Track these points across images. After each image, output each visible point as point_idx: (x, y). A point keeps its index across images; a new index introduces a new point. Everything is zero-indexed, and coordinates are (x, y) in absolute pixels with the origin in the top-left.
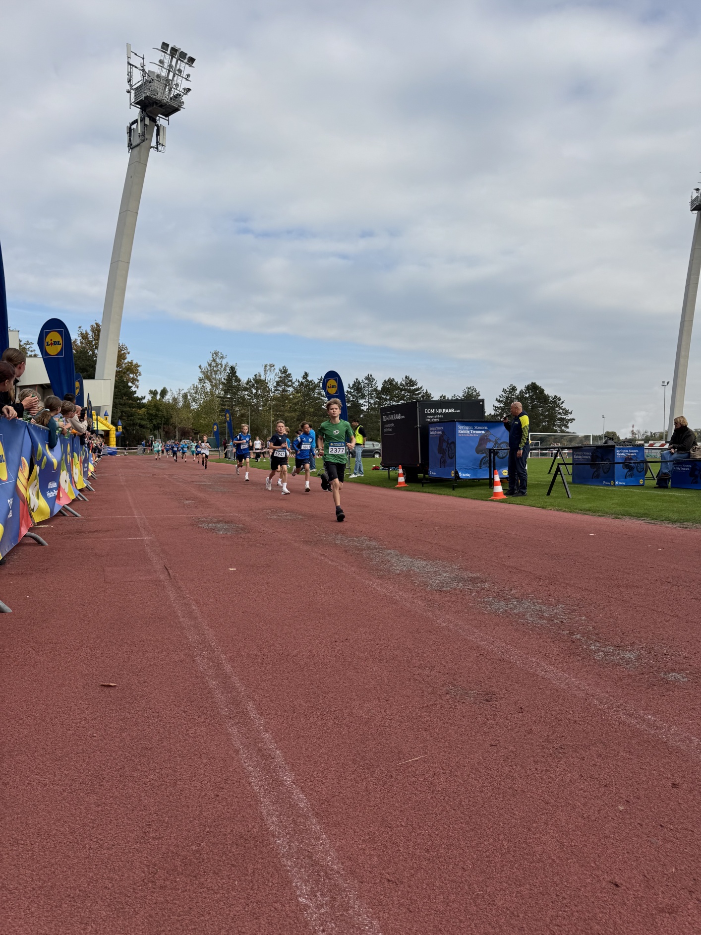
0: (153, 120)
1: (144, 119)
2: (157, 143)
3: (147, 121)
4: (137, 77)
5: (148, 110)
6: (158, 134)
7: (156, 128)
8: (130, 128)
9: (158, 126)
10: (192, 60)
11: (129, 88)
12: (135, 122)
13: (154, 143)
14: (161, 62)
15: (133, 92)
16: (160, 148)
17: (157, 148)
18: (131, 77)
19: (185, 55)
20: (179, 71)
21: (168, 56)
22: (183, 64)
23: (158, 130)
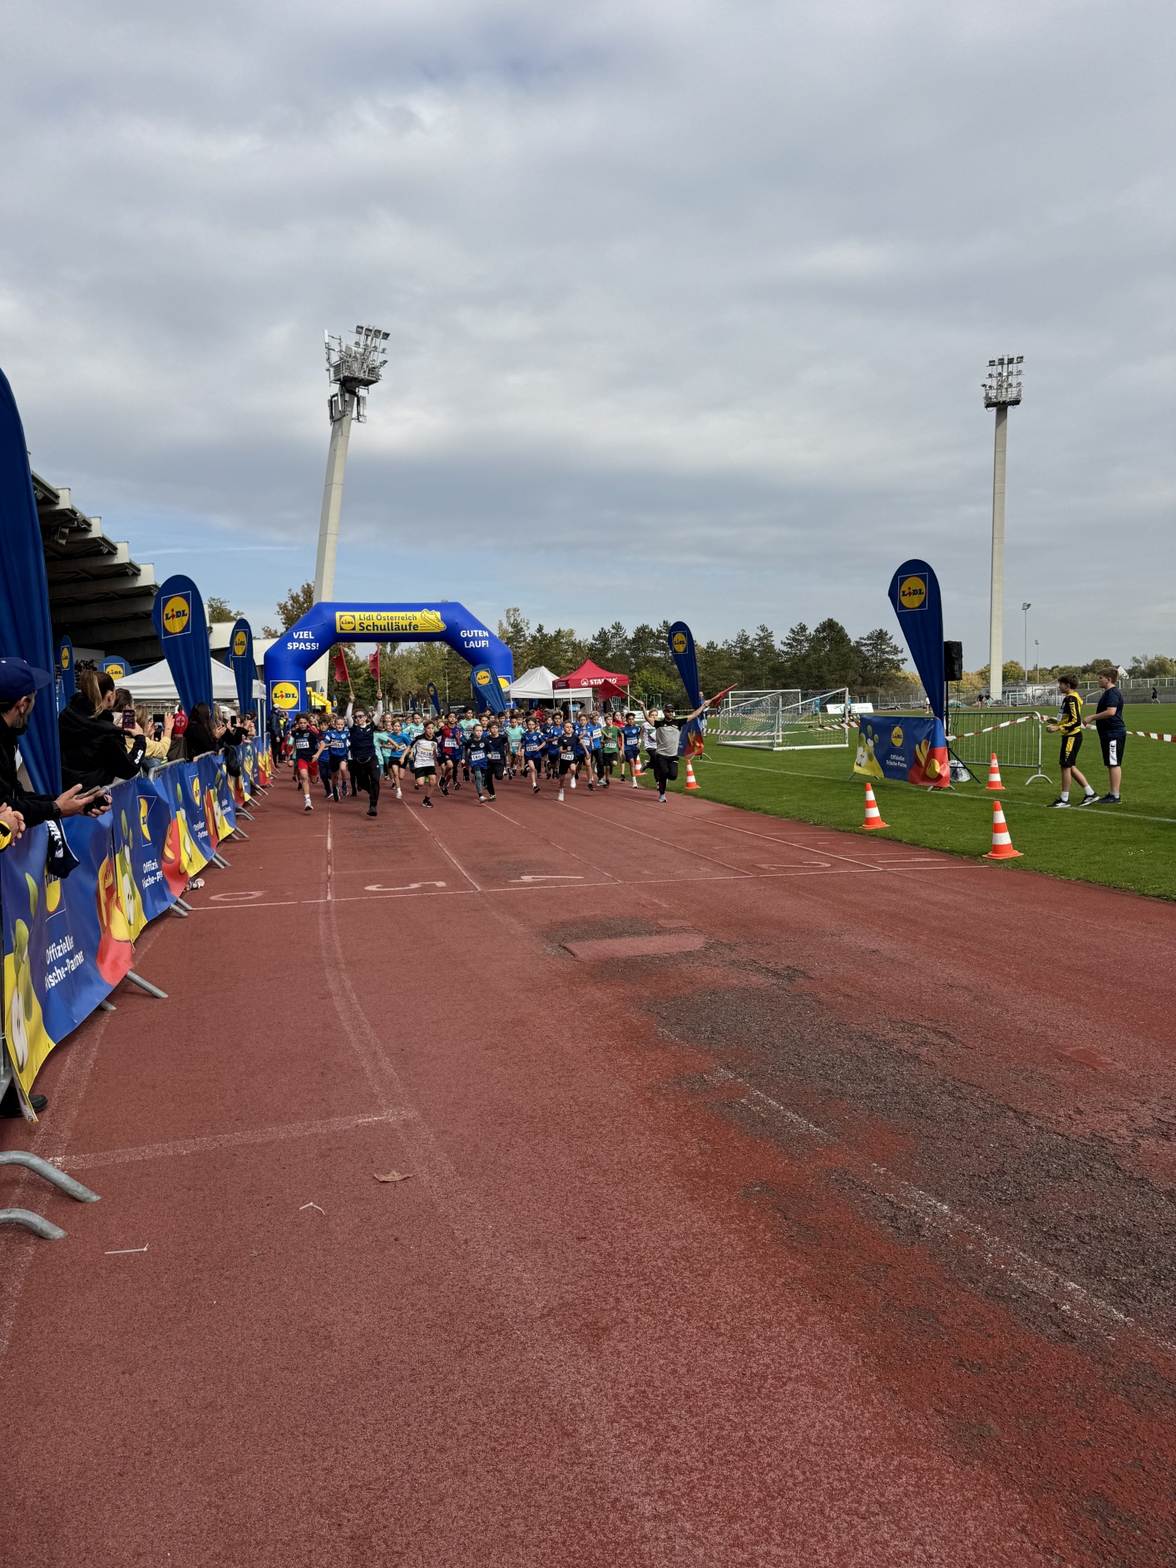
0: (353, 393)
1: (344, 394)
2: (358, 413)
3: (347, 396)
4: (335, 358)
5: (348, 385)
7: (356, 399)
8: (331, 402)
10: (386, 336)
11: (327, 366)
12: (337, 395)
13: (355, 415)
14: (357, 344)
15: (332, 370)
16: (360, 419)
17: (358, 419)
18: (329, 355)
19: (379, 332)
20: (375, 347)
21: (363, 337)
22: (378, 340)
23: (359, 401)
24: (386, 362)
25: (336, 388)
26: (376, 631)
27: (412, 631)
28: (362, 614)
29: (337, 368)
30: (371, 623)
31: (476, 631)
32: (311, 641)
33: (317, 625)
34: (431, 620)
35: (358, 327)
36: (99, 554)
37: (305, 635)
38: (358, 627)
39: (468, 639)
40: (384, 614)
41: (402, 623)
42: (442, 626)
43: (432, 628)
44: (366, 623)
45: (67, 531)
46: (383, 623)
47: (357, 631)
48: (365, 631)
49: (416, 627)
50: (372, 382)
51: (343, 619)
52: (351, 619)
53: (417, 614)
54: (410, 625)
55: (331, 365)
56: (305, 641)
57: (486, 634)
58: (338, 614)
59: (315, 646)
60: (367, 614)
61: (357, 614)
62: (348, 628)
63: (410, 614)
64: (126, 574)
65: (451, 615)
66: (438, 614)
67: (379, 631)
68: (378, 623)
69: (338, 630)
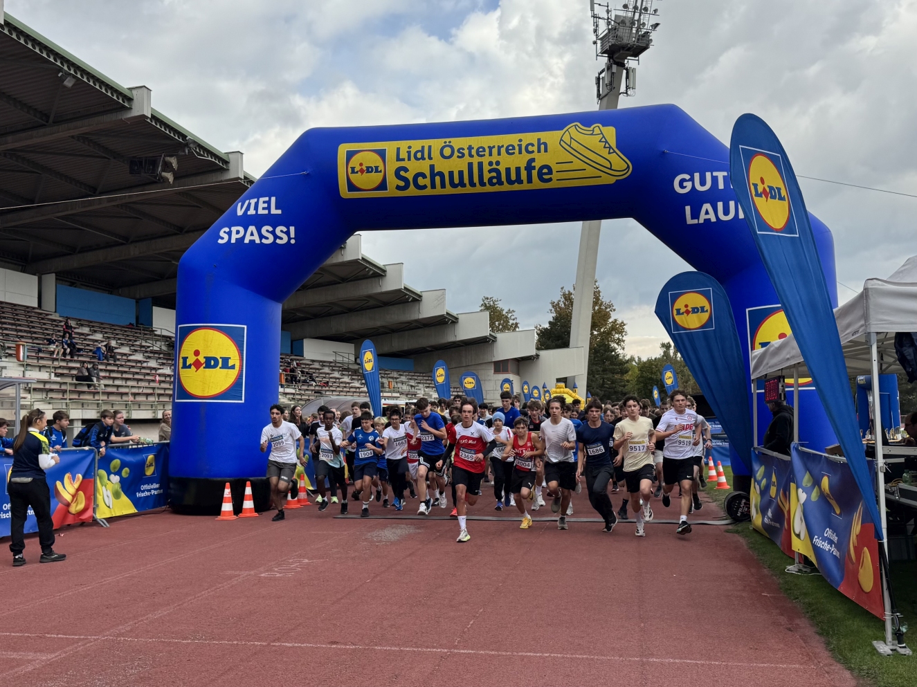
1: (611, 66)
2: (627, 86)
4: (603, 28)
5: (616, 56)
6: (627, 77)
8: (598, 79)
9: (627, 69)
11: (594, 38)
12: (603, 71)
13: (623, 89)
15: (599, 42)
17: (626, 93)
18: (597, 26)
23: (627, 73)
24: (657, 25)
25: (604, 60)
26: (438, 191)
27: (537, 184)
28: (404, 145)
29: (605, 38)
34: (592, 153)
37: (264, 207)
38: (393, 181)
39: (696, 200)
40: (459, 142)
41: (507, 163)
43: (590, 171)
44: (414, 167)
46: (457, 165)
47: (391, 192)
48: (412, 191)
49: (547, 169)
50: (643, 50)
51: (355, 162)
52: (375, 160)
53: (551, 137)
54: (529, 168)
55: (598, 37)
60: (416, 145)
61: (390, 147)
62: (367, 185)
63: (530, 138)
65: (645, 138)
66: (610, 136)
67: (449, 190)
68: (443, 166)
69: (344, 192)
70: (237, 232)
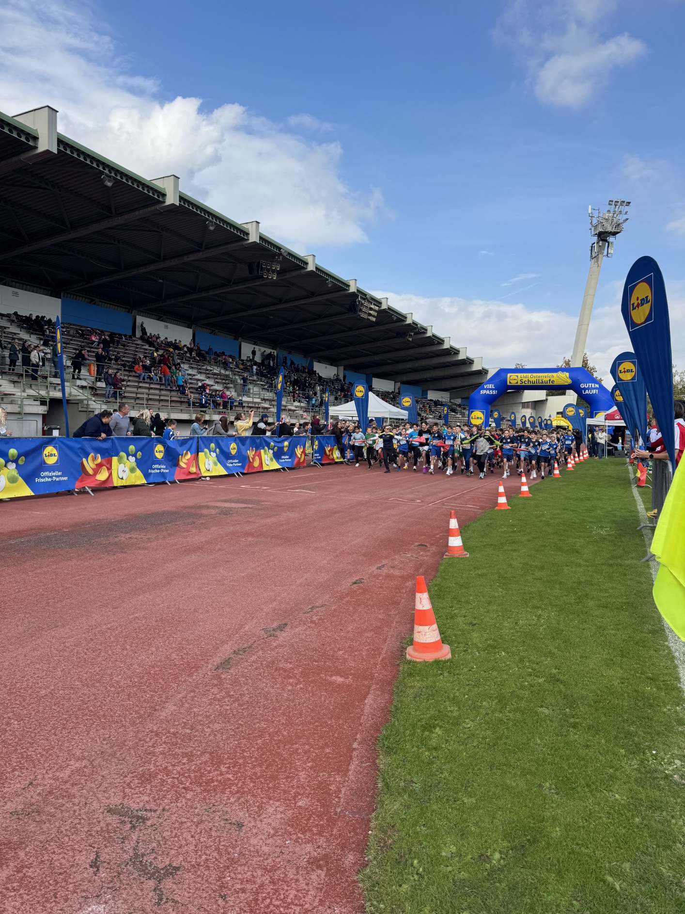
0: (606, 241)
1: (600, 242)
2: (607, 252)
3: (602, 243)
4: (595, 221)
5: (602, 236)
6: (608, 247)
7: (607, 244)
8: (592, 247)
9: (608, 243)
10: (629, 203)
11: (591, 226)
12: (595, 243)
13: (605, 253)
14: (609, 211)
15: (593, 229)
16: (609, 256)
17: (607, 255)
18: (591, 220)
19: (624, 202)
20: (621, 212)
21: (613, 206)
22: (623, 207)
23: (608, 245)
24: (627, 219)
25: (595, 239)
26: (529, 384)
27: (551, 384)
28: (522, 374)
29: (596, 227)
30: (527, 380)
31: (590, 384)
32: (492, 389)
33: (497, 380)
34: (563, 378)
35: (610, 201)
36: (434, 344)
37: (490, 386)
38: (519, 382)
39: (585, 389)
40: (535, 375)
41: (545, 379)
42: (569, 381)
43: (563, 382)
44: (524, 379)
45: (413, 334)
46: (534, 379)
47: (519, 384)
48: (523, 384)
49: (553, 382)
50: (618, 233)
51: (511, 378)
52: (516, 378)
53: (555, 374)
54: (550, 381)
55: (593, 226)
56: (490, 389)
57: (597, 386)
58: (509, 375)
59: (495, 392)
60: (525, 375)
61: (519, 375)
62: (514, 383)
63: (550, 374)
64: (450, 354)
65: (575, 375)
66: (568, 374)
67: (532, 384)
68: (531, 380)
69: (508, 384)
70: (485, 392)
